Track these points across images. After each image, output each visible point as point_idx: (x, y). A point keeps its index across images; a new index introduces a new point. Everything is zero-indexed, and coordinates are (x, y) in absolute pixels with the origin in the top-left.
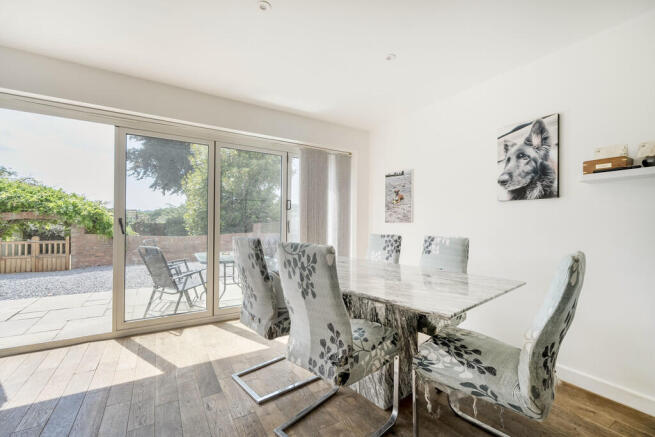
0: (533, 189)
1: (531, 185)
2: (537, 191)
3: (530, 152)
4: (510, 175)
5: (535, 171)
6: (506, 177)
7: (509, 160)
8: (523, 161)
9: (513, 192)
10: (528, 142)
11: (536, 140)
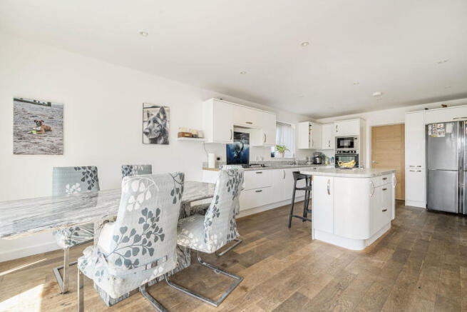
0: (160, 139)
1: (159, 137)
2: (162, 141)
3: (159, 121)
4: (150, 130)
5: (161, 131)
6: (148, 131)
7: (150, 122)
8: (156, 125)
9: (151, 139)
10: (158, 116)
11: (162, 116)
